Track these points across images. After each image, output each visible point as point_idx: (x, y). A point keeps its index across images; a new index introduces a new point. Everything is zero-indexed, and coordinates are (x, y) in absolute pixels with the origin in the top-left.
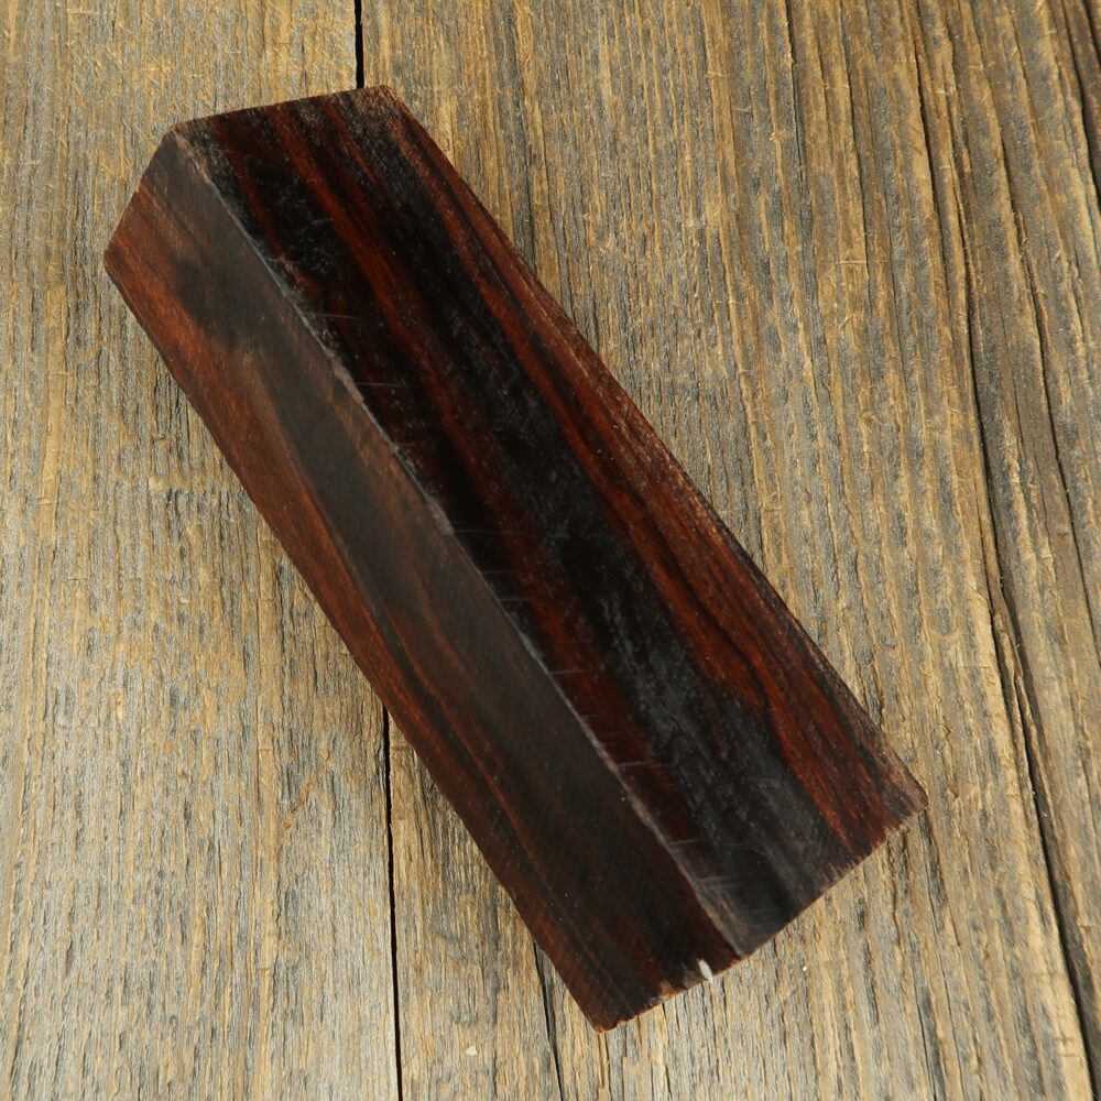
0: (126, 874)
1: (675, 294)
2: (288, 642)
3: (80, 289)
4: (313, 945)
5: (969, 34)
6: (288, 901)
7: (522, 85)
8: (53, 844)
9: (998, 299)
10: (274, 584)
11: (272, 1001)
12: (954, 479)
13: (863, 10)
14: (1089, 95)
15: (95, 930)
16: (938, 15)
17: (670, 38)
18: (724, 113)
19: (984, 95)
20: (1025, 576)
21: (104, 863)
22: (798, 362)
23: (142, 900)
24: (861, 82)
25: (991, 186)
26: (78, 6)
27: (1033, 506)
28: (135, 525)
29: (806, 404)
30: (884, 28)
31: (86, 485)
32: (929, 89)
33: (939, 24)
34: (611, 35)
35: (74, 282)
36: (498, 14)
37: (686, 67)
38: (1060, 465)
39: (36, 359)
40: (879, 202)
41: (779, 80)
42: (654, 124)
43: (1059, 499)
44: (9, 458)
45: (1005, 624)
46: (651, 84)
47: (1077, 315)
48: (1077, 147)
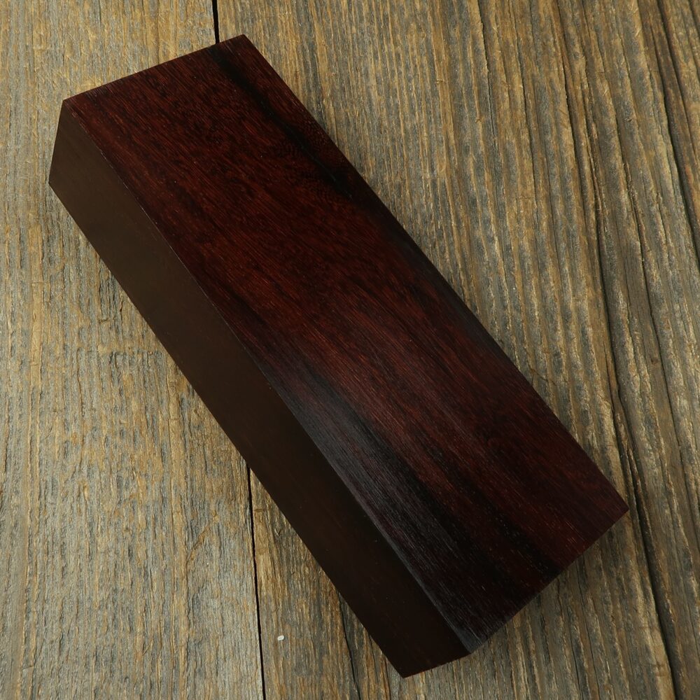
0: (94, 592)
1: (419, 221)
2: (188, 444)
3: (50, 228)
4: (210, 630)
5: (595, 51)
6: (194, 604)
7: (321, 91)
8: (48, 576)
9: (615, 217)
10: (179, 408)
11: (186, 664)
12: (590, 330)
13: (531, 37)
14: (669, 89)
15: (77, 627)
16: (576, 40)
17: (412, 59)
18: (447, 105)
19: (605, 89)
20: (633, 388)
21: (80, 585)
22: (495, 261)
23: (104, 607)
24: (531, 84)
25: (610, 147)
26: (40, 45)
27: (638, 344)
28: (91, 375)
29: (500, 288)
30: (544, 49)
31: (59, 351)
32: (572, 86)
33: (577, 45)
34: (376, 58)
35: (46, 225)
36: (306, 45)
37: (422, 77)
38: (653, 319)
39: (24, 273)
40: (542, 159)
41: (479, 84)
42: (404, 114)
43: (653, 341)
44: (10, 337)
45: (621, 418)
46: (401, 89)
47: (662, 226)
48: (661, 121)
